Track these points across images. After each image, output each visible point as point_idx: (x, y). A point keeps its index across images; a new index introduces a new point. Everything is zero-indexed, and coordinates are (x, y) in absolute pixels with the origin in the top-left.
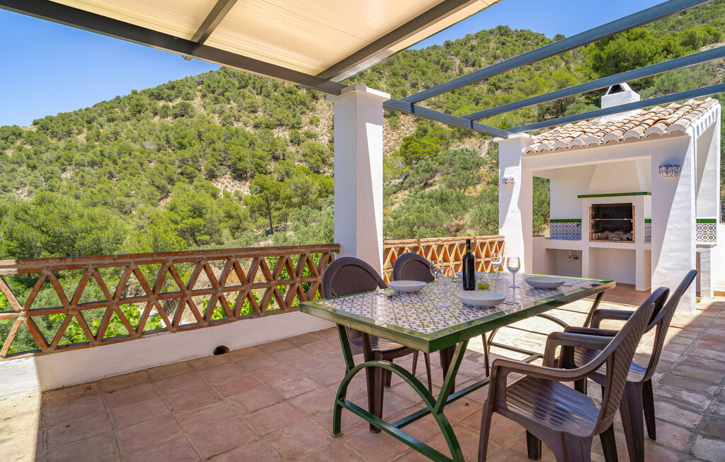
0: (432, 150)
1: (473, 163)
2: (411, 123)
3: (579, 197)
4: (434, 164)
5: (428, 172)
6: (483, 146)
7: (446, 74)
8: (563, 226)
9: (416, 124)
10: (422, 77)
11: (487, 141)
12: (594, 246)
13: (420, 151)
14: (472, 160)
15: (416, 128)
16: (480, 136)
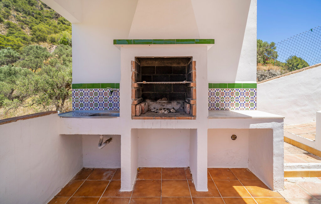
0: (15, 45)
1: (43, 55)
2: (3, 28)
3: (116, 42)
4: (15, 53)
5: (9, 57)
6: (52, 48)
7: (32, 7)
8: (91, 94)
9: (8, 30)
10: (14, 3)
11: (55, 46)
12: (139, 127)
13: (4, 43)
14: (43, 53)
15: (7, 32)
16: (50, 42)
